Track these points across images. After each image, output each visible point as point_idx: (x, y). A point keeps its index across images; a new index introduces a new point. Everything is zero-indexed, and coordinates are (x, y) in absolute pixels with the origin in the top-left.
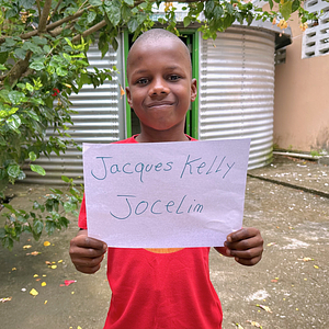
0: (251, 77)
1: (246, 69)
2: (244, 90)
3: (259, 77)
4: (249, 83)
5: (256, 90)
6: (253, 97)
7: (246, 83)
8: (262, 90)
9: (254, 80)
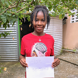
0: (55, 29)
1: (54, 27)
2: (53, 33)
3: (58, 29)
4: (55, 31)
5: (57, 33)
6: (56, 35)
7: (54, 31)
8: (59, 33)
9: (56, 30)
